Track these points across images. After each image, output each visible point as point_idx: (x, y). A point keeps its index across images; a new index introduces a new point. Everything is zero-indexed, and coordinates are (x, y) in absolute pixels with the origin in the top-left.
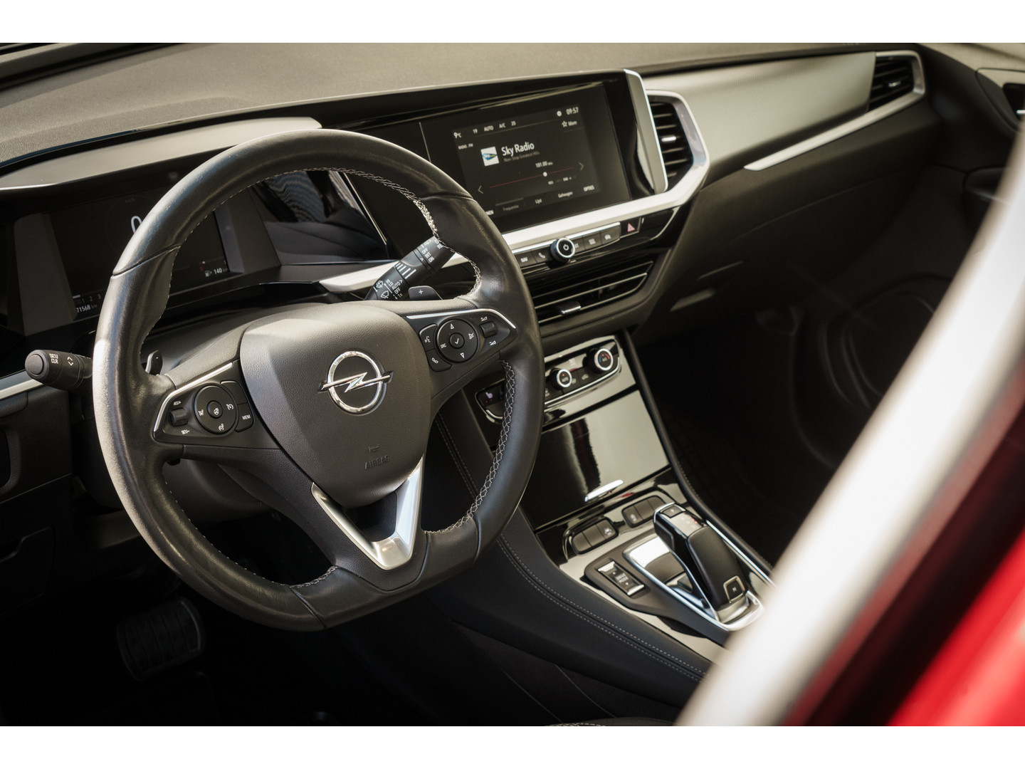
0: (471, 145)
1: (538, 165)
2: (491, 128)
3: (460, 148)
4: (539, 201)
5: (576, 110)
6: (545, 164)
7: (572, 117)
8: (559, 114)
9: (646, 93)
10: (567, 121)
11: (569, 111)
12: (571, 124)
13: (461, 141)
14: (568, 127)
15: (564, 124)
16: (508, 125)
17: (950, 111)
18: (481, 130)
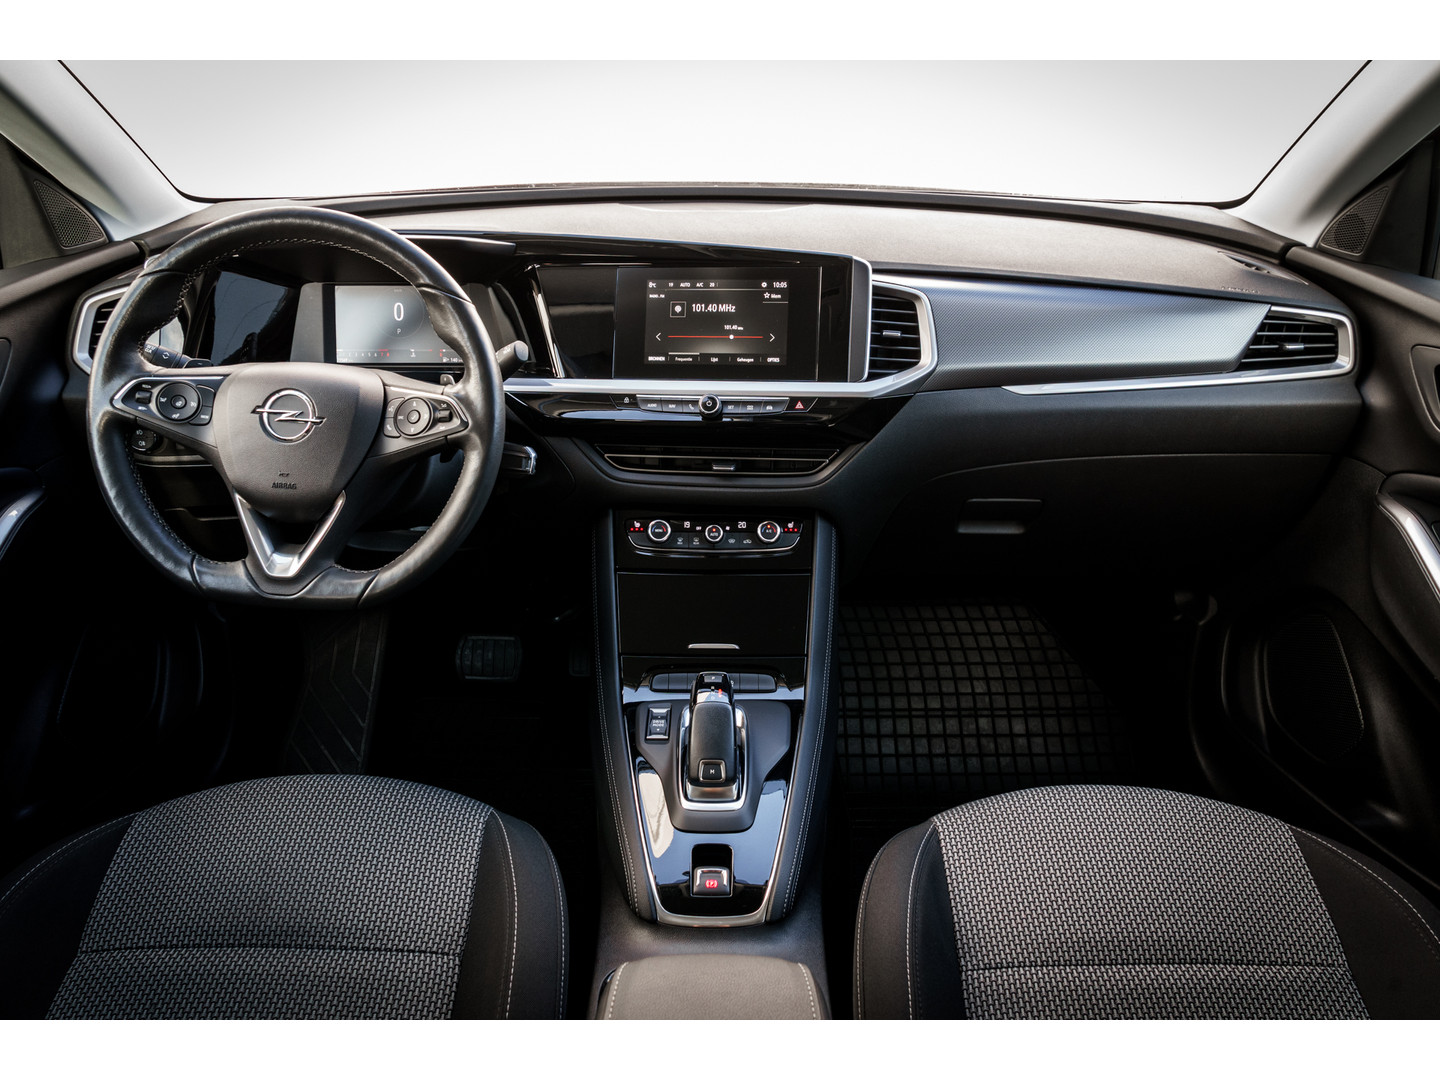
0: (663, 296)
1: (727, 327)
2: (688, 284)
3: (651, 296)
4: (715, 360)
5: (784, 285)
6: (735, 327)
7: (777, 291)
8: (764, 285)
9: (871, 283)
10: (770, 293)
11: (777, 285)
12: (773, 296)
13: (654, 291)
14: (770, 299)
15: (767, 295)
16: (706, 286)
17: (1377, 396)
18: (677, 286)
